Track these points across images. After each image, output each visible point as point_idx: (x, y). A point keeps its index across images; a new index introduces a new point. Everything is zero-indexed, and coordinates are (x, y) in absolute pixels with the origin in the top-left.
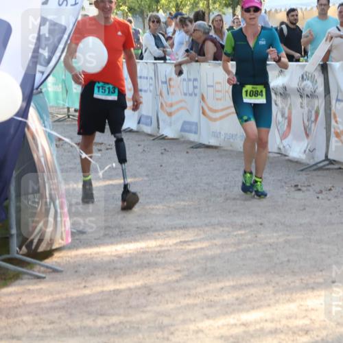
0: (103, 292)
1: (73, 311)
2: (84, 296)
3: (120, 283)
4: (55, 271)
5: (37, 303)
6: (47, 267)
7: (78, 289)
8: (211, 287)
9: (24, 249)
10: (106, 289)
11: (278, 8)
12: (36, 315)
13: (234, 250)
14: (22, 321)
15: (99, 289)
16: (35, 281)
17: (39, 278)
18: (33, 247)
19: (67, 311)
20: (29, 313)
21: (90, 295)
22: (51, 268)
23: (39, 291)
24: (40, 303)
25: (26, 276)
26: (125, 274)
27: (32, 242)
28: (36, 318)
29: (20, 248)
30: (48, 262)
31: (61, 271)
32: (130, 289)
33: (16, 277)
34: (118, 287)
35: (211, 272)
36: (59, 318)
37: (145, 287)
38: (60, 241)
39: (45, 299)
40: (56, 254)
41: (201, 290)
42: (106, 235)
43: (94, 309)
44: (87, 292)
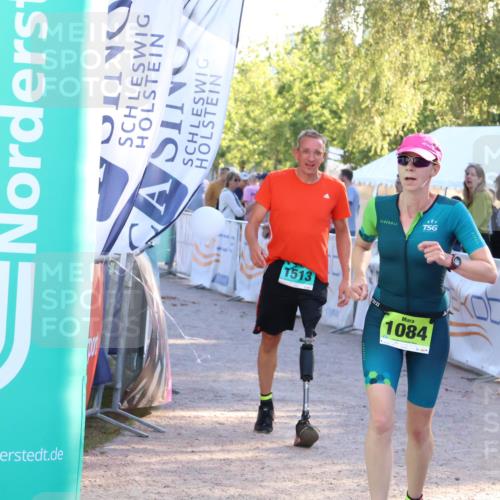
0: (212, 460)
1: (187, 477)
2: (194, 461)
3: (229, 451)
4: (157, 430)
5: (145, 463)
6: (149, 426)
7: (187, 452)
8: (327, 469)
9: (126, 403)
10: (214, 456)
12: (148, 476)
13: (343, 431)
14: (134, 480)
15: (208, 456)
16: (137, 439)
17: (141, 436)
18: (135, 402)
19: (180, 476)
20: (141, 473)
21: (200, 461)
22: (153, 427)
23: (145, 451)
24: (150, 463)
25: (126, 433)
26: (231, 442)
27: (134, 397)
28: (149, 478)
29: (122, 402)
30: (146, 420)
31: (163, 432)
32: (241, 460)
33: (117, 432)
34: (227, 456)
35: (323, 453)
36: (173, 481)
37: (257, 460)
38: (161, 399)
39: (154, 459)
40: (154, 413)
41: (318, 471)
42: (201, 398)
43: (208, 477)
44: (196, 457)
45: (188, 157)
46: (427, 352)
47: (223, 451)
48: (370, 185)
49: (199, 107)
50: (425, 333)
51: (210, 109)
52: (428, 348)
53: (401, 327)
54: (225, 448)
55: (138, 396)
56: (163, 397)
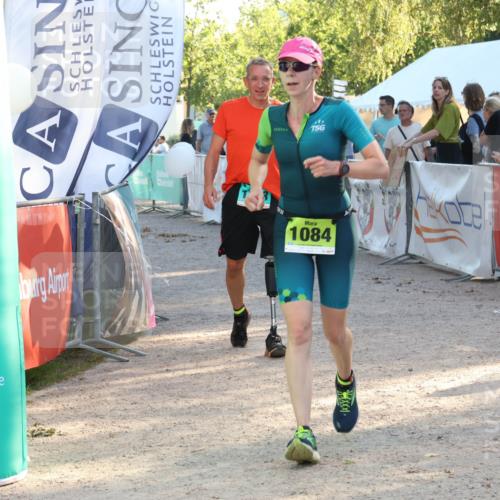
0: (184, 375)
1: (155, 393)
2: (166, 378)
3: (201, 367)
4: (138, 355)
5: (119, 385)
6: (131, 351)
7: (162, 372)
9: (108, 333)
10: (187, 372)
11: (363, 108)
14: (106, 401)
15: (181, 373)
16: (117, 364)
17: (122, 361)
18: (116, 331)
21: (172, 378)
22: (134, 352)
23: (124, 376)
24: (123, 384)
25: (109, 359)
26: (206, 358)
27: (115, 326)
29: (104, 332)
30: (132, 346)
31: (144, 355)
32: (211, 373)
33: (100, 360)
34: (199, 371)
36: (142, 399)
37: (226, 372)
38: (143, 326)
39: (129, 380)
40: (140, 339)
42: (188, 322)
43: (175, 391)
44: (169, 375)
45: (154, 96)
46: (333, 253)
47: (197, 367)
48: (370, 110)
49: (155, 48)
50: (329, 234)
51: (168, 49)
52: (333, 249)
53: (305, 232)
54: (199, 364)
55: (119, 325)
56: (145, 324)
